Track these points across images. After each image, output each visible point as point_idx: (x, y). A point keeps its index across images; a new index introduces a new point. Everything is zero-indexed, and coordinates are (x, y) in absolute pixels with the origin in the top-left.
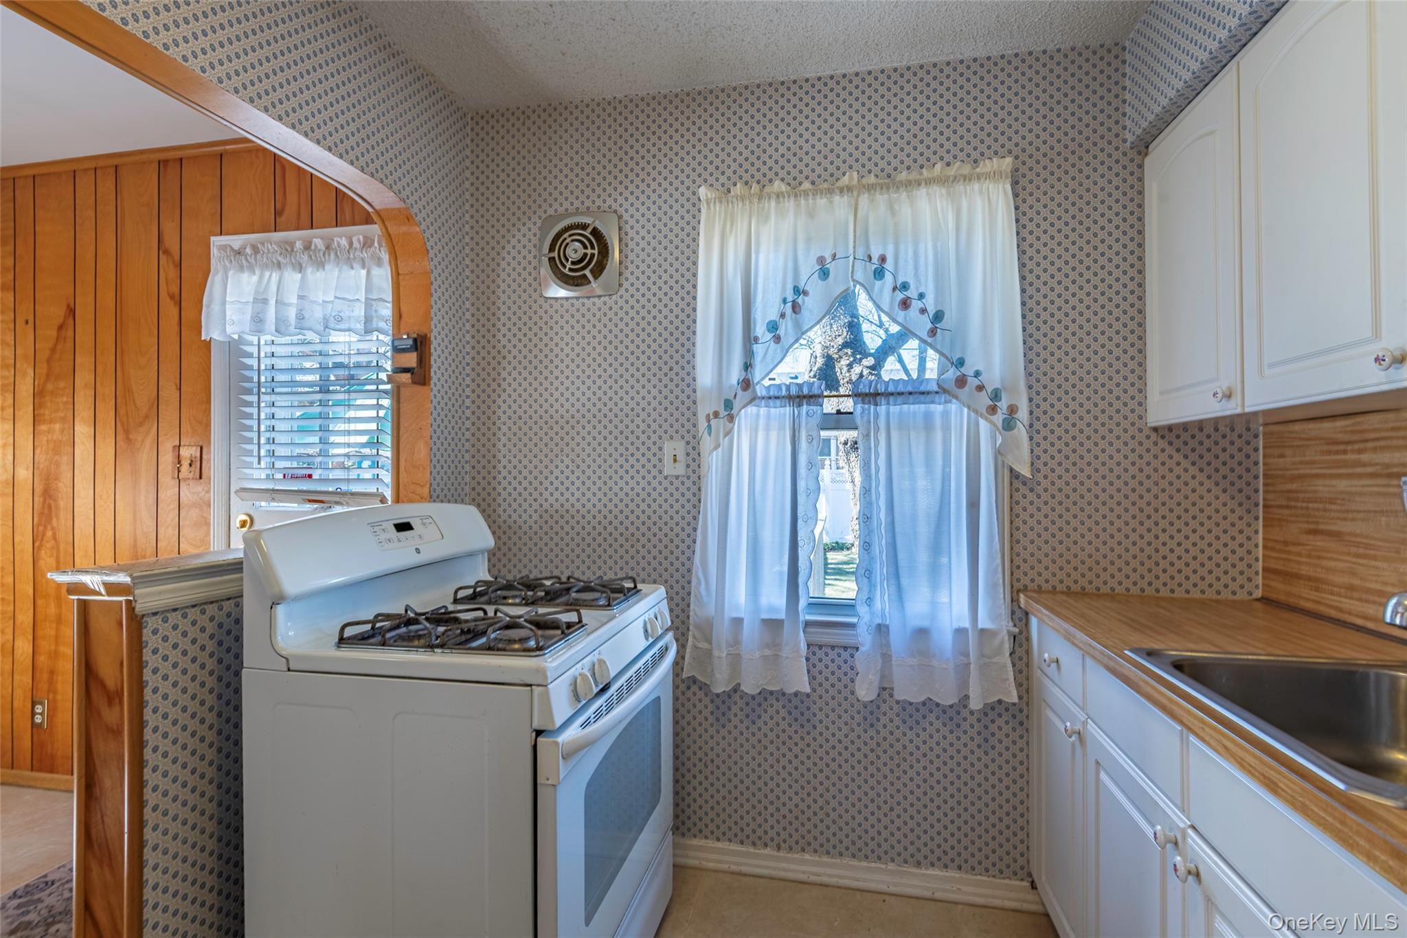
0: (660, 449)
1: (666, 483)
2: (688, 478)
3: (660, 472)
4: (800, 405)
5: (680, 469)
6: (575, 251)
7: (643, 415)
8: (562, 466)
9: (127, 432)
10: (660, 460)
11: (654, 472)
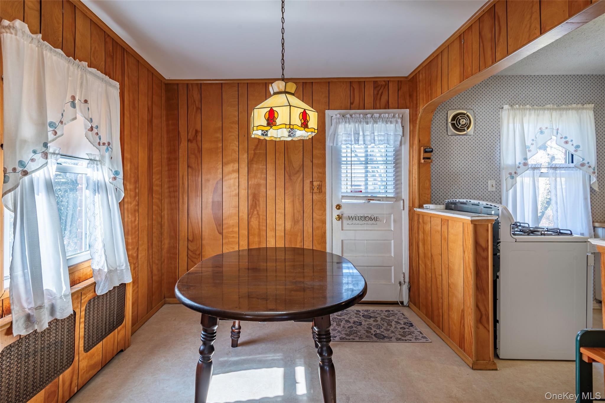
0: (487, 183)
1: (489, 193)
2: (496, 192)
3: (487, 190)
4: (534, 170)
5: (494, 189)
6: (463, 121)
7: (481, 172)
8: (454, 188)
9: (290, 176)
10: (487, 186)
11: (485, 190)
